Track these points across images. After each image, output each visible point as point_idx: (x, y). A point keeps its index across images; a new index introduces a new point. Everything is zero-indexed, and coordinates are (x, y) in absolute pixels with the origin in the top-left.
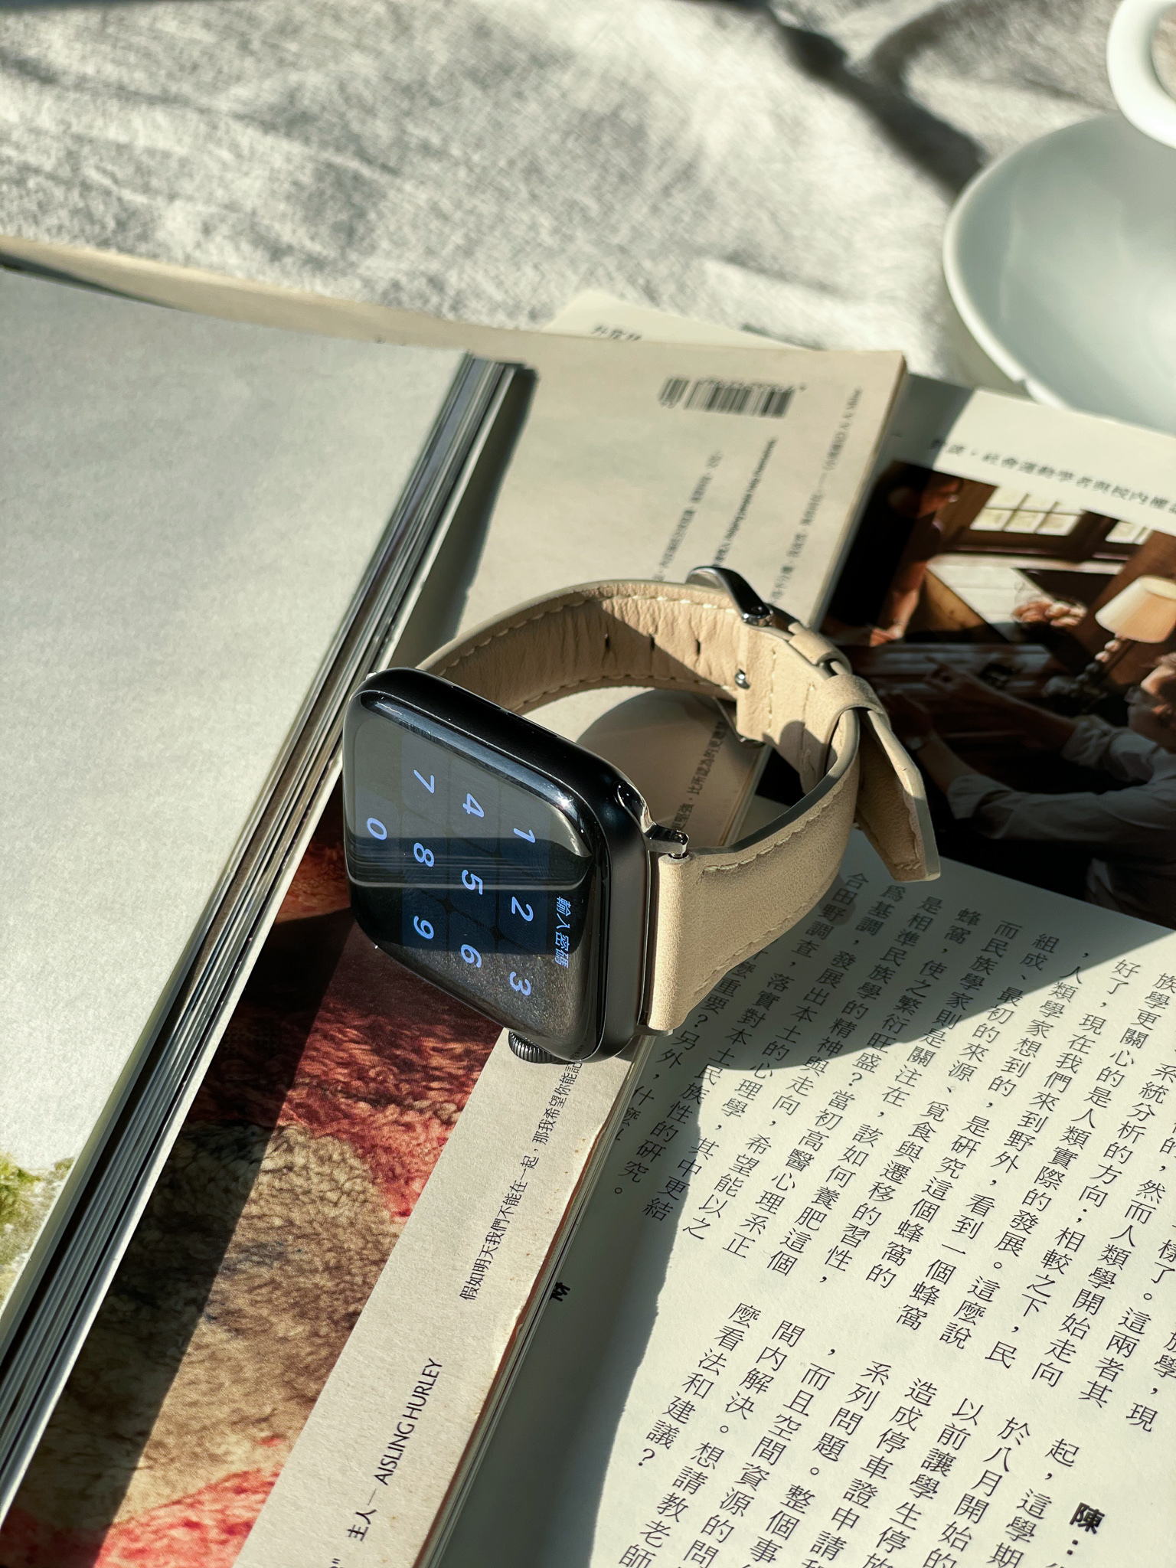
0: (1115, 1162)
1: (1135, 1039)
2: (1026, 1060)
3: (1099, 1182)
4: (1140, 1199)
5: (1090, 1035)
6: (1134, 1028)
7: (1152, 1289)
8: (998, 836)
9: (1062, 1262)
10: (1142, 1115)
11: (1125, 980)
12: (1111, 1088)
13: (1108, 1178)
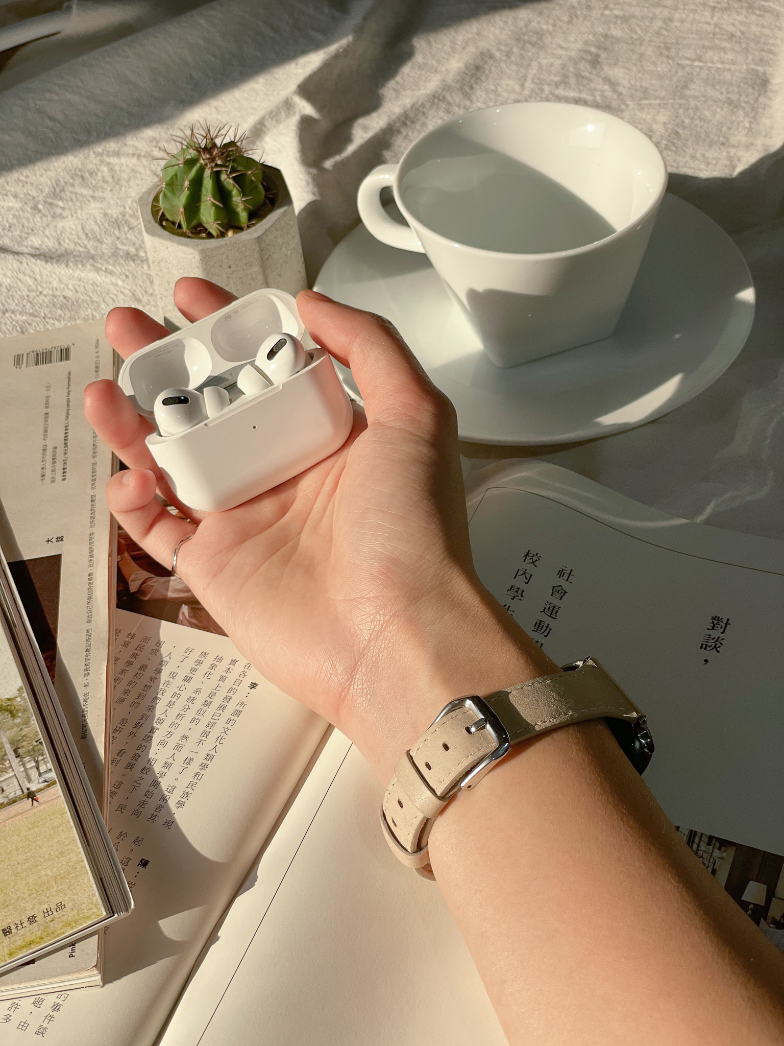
0: (172, 729)
1: (187, 679)
2: (145, 693)
3: (166, 738)
4: (180, 742)
5: (171, 680)
6: (188, 675)
7: (179, 776)
8: (147, 598)
9: (147, 771)
10: (185, 710)
11: (188, 656)
12: (176, 700)
13: (169, 736)
